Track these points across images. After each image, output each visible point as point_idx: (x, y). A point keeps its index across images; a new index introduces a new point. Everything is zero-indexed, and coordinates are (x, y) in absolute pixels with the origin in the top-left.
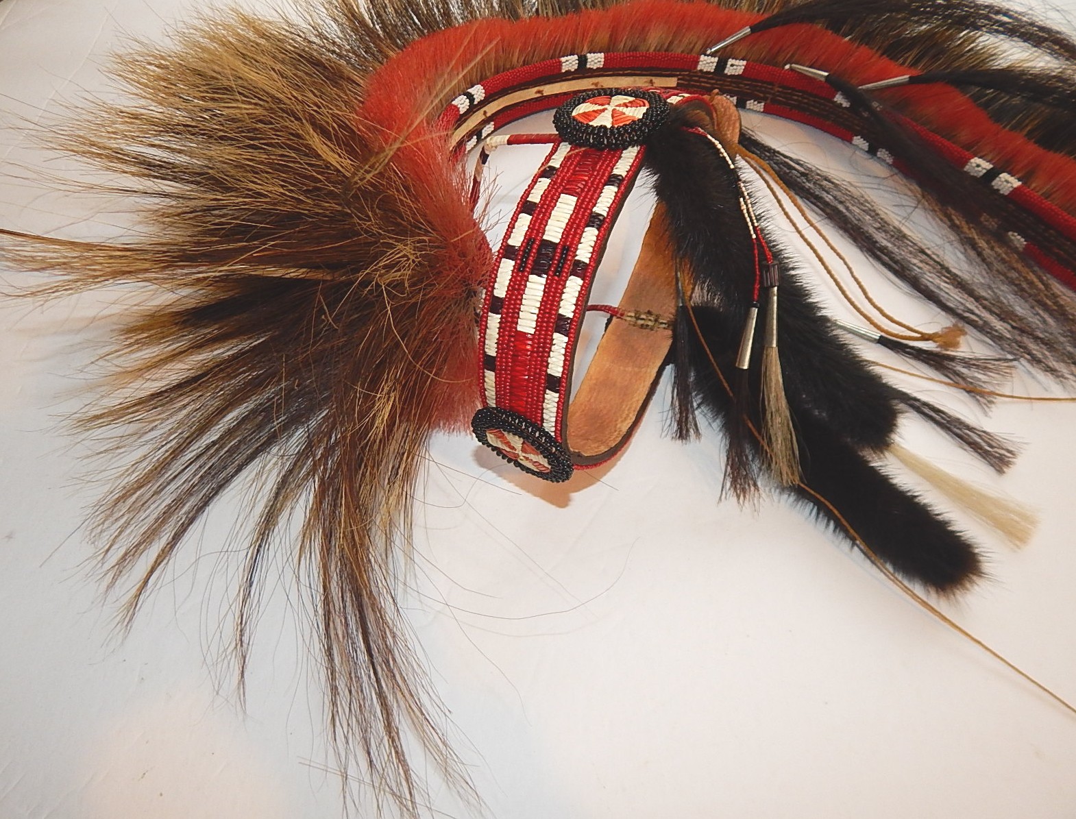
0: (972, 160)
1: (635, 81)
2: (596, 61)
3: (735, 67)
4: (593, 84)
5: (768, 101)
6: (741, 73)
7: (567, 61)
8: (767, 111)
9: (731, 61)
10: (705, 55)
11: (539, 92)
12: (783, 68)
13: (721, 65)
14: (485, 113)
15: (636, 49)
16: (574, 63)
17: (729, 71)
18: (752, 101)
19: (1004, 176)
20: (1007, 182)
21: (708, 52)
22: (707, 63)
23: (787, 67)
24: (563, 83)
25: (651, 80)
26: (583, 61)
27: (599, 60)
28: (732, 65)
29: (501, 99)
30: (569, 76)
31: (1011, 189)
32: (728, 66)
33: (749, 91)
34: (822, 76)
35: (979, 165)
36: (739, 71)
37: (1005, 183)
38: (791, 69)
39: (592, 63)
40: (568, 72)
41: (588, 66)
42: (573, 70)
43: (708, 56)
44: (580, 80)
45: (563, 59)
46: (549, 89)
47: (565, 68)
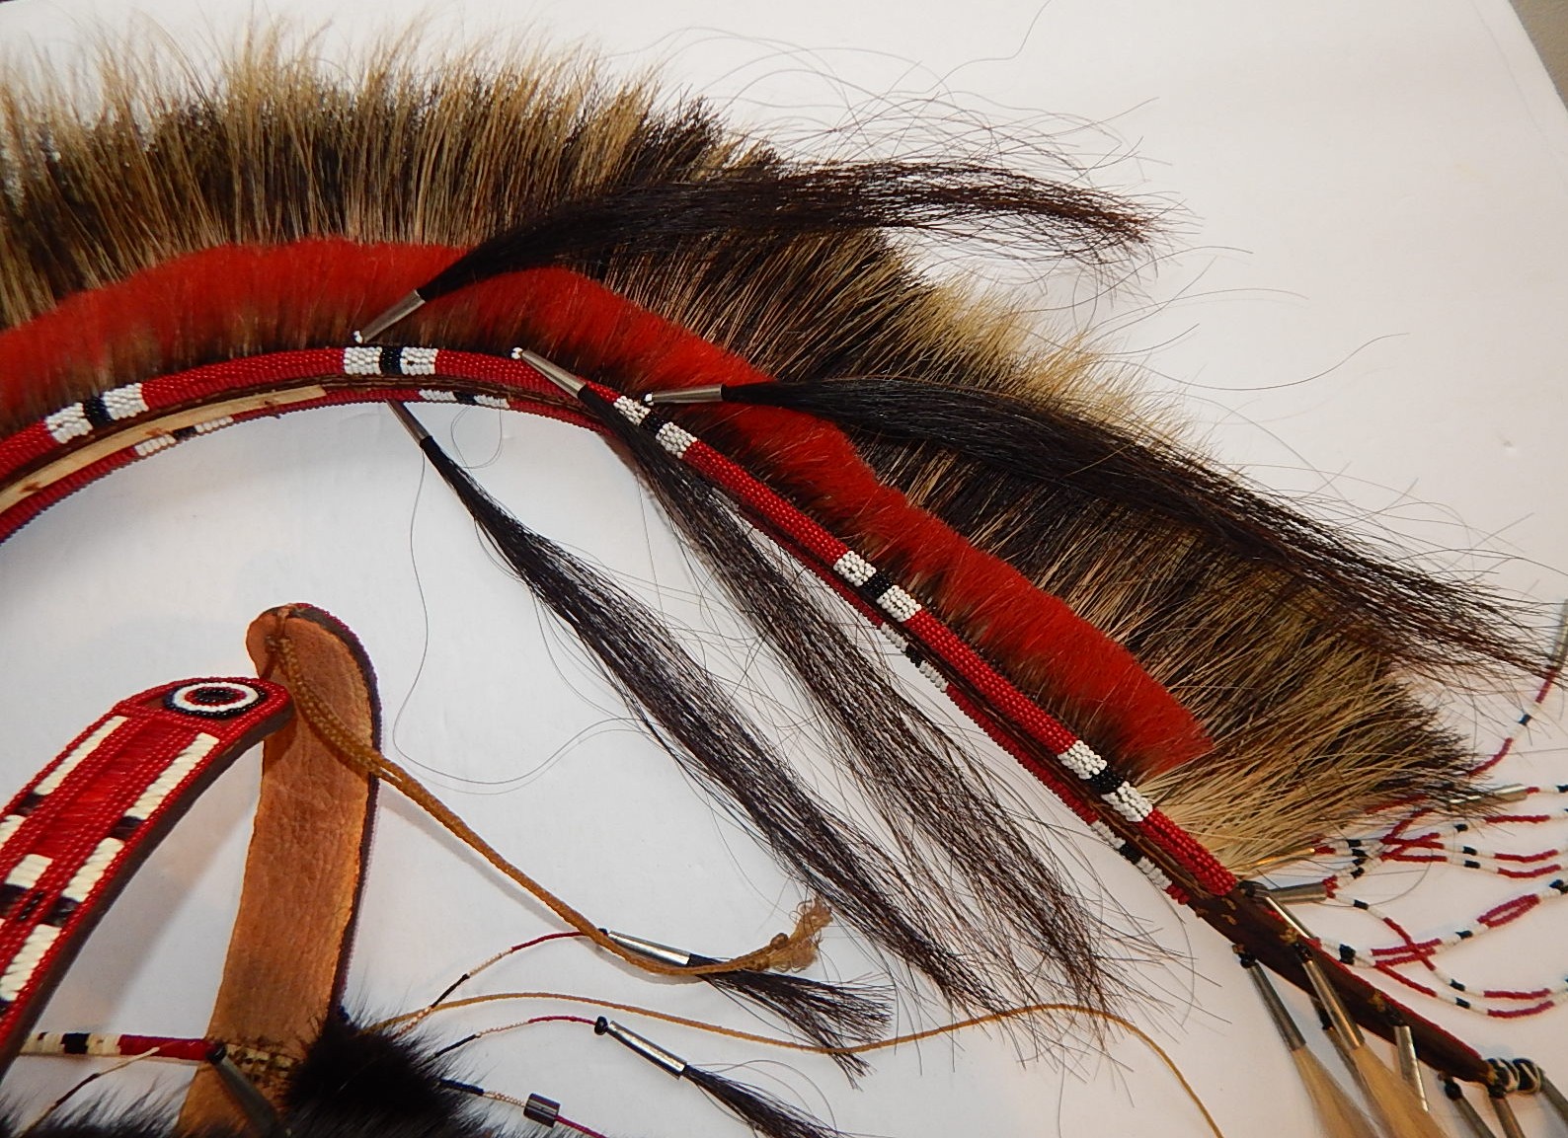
2: (125, 402)
3: (415, 365)
4: (147, 433)
6: (432, 372)
7: (59, 422)
8: (516, 407)
9: (408, 351)
11: (26, 489)
13: (391, 360)
16: (78, 425)
17: (408, 370)
18: (484, 396)
19: (895, 592)
21: (359, 339)
23: (516, 355)
25: (265, 401)
26: (95, 414)
27: (132, 398)
28: (410, 362)
30: (75, 445)
32: (404, 364)
33: (471, 387)
35: (853, 570)
36: (428, 370)
39: (119, 409)
40: (74, 439)
41: (112, 416)
42: (82, 433)
44: (115, 436)
45: (49, 421)
46: (46, 477)
47: (62, 436)
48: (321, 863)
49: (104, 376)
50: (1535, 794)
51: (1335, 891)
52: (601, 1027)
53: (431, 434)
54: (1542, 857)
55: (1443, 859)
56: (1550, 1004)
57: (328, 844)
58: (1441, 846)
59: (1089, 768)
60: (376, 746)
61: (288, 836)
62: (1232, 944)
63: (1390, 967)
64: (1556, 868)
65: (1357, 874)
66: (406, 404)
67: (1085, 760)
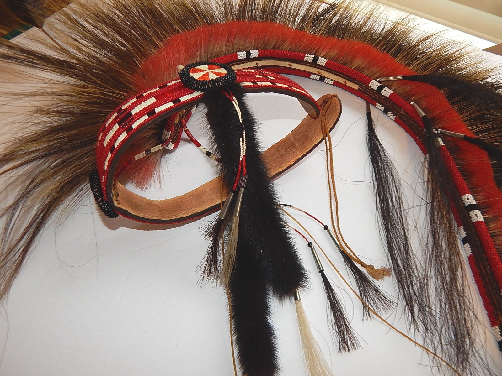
0: (467, 195)
1: (338, 79)
2: (322, 62)
3: (386, 92)
4: (318, 72)
5: (397, 117)
6: (388, 96)
7: (308, 56)
8: (396, 121)
9: (386, 89)
10: (376, 80)
11: (289, 65)
12: (410, 103)
13: (380, 88)
14: (257, 64)
15: (345, 64)
16: (311, 59)
17: (383, 92)
18: (391, 113)
19: (478, 212)
20: (477, 216)
21: (378, 80)
22: (374, 84)
23: (412, 103)
24: (303, 66)
25: (346, 82)
26: (315, 59)
27: (324, 62)
28: (385, 91)
29: (269, 61)
30: (306, 63)
31: (476, 221)
32: (383, 90)
33: (391, 108)
34: (422, 115)
35: (469, 199)
36: (388, 95)
37: (475, 216)
38: (413, 106)
39: (320, 62)
40: (307, 62)
41: (317, 63)
42: (309, 62)
43: (377, 81)
44: (312, 68)
45: (307, 55)
46: (295, 66)
47: (306, 59)
48: (286, 157)
49: (323, 54)
52: (310, 245)
53: (371, 112)
57: (291, 154)
60: (330, 131)
61: (284, 148)
66: (370, 104)
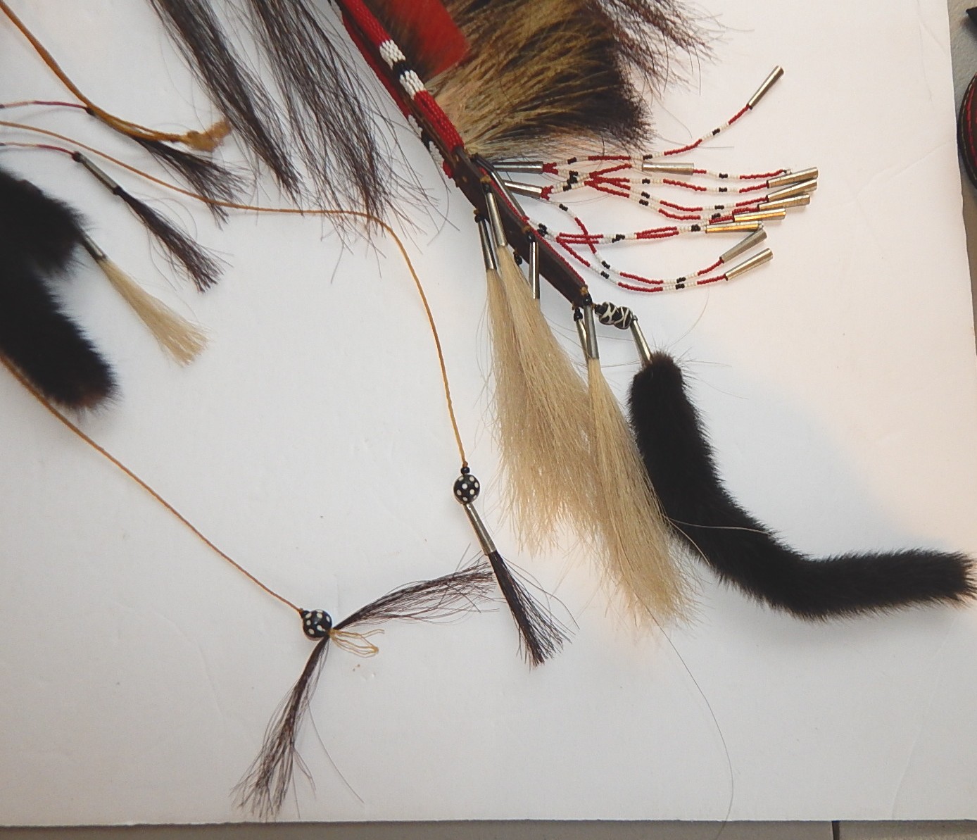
50: (703, 174)
51: (549, 195)
52: (77, 157)
54: (692, 210)
55: (627, 196)
56: (661, 289)
58: (628, 188)
59: (392, 56)
62: (475, 209)
63: (567, 244)
64: (699, 218)
65: (566, 189)
67: (391, 52)
